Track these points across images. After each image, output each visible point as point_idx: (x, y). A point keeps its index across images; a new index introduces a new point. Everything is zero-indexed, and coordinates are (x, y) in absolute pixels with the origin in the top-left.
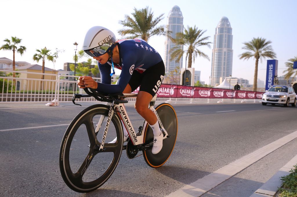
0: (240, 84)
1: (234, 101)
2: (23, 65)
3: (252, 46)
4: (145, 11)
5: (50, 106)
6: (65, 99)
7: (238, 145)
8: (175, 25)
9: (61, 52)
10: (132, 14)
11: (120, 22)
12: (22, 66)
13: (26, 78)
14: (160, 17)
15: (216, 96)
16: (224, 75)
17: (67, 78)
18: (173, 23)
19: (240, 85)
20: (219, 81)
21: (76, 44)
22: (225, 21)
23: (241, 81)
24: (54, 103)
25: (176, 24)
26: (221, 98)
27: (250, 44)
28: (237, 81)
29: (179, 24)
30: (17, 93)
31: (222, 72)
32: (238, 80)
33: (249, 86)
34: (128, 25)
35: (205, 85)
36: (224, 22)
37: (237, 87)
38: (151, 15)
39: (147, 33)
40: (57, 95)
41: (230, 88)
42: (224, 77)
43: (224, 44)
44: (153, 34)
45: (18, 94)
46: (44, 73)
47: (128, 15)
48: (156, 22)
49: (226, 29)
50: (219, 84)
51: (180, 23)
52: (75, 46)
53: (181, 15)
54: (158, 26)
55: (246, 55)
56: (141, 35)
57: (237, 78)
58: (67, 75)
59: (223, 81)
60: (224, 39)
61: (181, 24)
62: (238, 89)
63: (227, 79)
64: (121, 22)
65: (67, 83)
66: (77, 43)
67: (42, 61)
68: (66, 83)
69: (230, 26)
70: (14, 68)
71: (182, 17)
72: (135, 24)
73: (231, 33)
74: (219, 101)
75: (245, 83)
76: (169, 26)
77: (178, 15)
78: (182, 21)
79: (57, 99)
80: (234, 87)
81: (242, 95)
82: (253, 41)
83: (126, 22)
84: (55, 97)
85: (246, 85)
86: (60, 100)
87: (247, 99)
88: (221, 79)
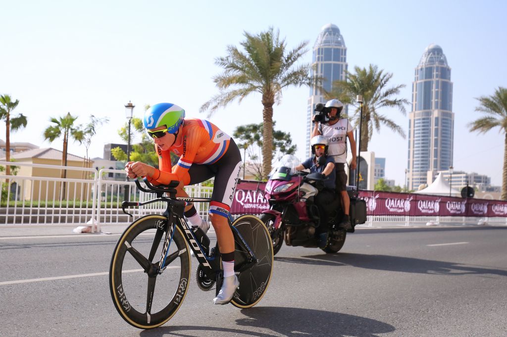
0: (470, 184)
1: (463, 221)
2: (24, 150)
3: (496, 103)
4: (267, 37)
5: (82, 232)
6: (107, 218)
7: (488, 320)
8: (330, 64)
9: (102, 123)
10: (242, 44)
11: (218, 61)
12: (21, 151)
13: (30, 175)
14: (299, 48)
15: (423, 211)
16: (436, 166)
17: (111, 175)
18: (325, 60)
19: (471, 186)
20: (426, 179)
21: (130, 106)
22: (434, 54)
23: (473, 179)
24: (91, 227)
25: (332, 62)
26: (434, 214)
27: (491, 99)
28: (465, 179)
29: (339, 61)
30: (10, 206)
31: (432, 159)
32: (467, 177)
33: (491, 190)
34: (234, 66)
35: (396, 188)
36: (433, 56)
37: (468, 192)
38: (282, 45)
39: (274, 80)
40: (96, 210)
41: (450, 194)
42: (436, 170)
43: (434, 100)
44: (286, 82)
45: (12, 208)
46: (66, 165)
47: (234, 46)
48: (291, 59)
49: (437, 71)
50: (427, 186)
51: (341, 59)
52: (129, 110)
53: (340, 43)
54: (295, 67)
55: (484, 124)
56: (262, 86)
57: (464, 173)
58: (111, 168)
59: (434, 179)
60: (434, 90)
61: (342, 61)
62: (468, 195)
63: (442, 174)
64: (221, 61)
65: (111, 185)
66: (133, 105)
67: (63, 141)
68: (109, 186)
69: (447, 63)
70: (8, 156)
71: (344, 46)
72: (249, 63)
73: (449, 79)
74: (429, 223)
75: (482, 184)
76: (317, 65)
77: (336, 43)
78: (343, 56)
79: (96, 218)
80: (460, 193)
81: (481, 209)
82: (497, 93)
83: (231, 60)
84: (93, 215)
85: (485, 187)
86: (102, 220)
87: (490, 218)
88: (430, 174)
